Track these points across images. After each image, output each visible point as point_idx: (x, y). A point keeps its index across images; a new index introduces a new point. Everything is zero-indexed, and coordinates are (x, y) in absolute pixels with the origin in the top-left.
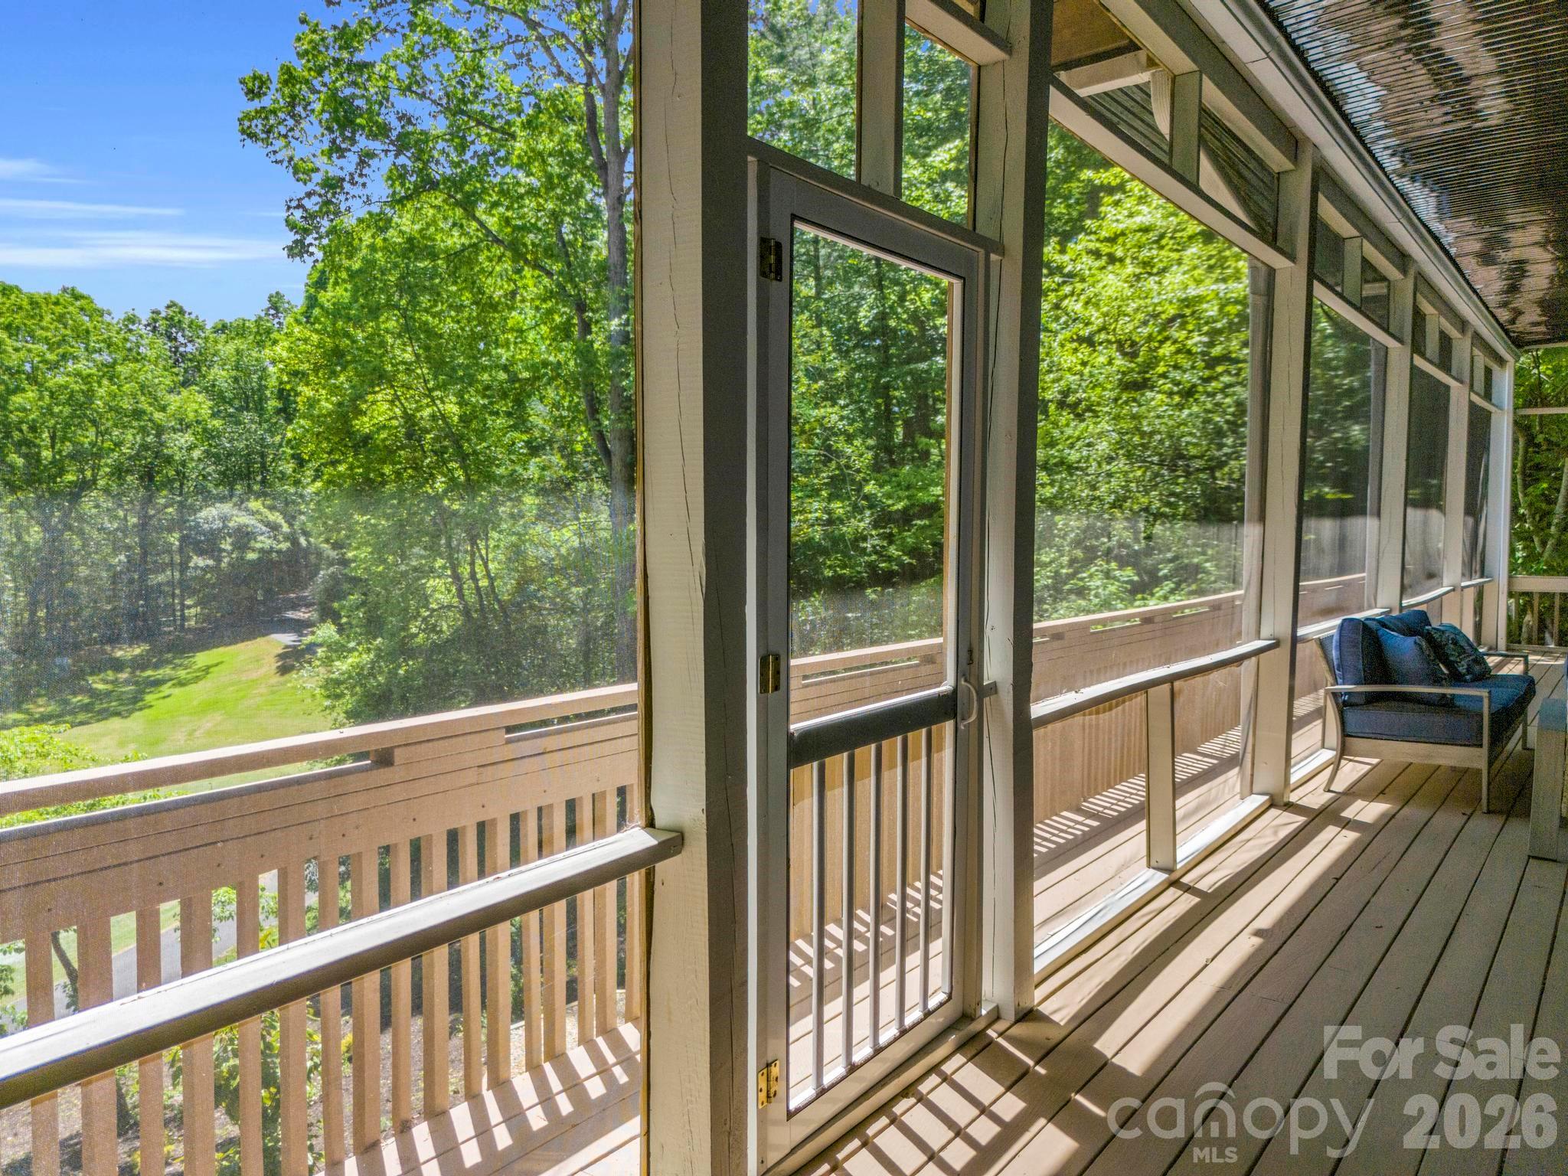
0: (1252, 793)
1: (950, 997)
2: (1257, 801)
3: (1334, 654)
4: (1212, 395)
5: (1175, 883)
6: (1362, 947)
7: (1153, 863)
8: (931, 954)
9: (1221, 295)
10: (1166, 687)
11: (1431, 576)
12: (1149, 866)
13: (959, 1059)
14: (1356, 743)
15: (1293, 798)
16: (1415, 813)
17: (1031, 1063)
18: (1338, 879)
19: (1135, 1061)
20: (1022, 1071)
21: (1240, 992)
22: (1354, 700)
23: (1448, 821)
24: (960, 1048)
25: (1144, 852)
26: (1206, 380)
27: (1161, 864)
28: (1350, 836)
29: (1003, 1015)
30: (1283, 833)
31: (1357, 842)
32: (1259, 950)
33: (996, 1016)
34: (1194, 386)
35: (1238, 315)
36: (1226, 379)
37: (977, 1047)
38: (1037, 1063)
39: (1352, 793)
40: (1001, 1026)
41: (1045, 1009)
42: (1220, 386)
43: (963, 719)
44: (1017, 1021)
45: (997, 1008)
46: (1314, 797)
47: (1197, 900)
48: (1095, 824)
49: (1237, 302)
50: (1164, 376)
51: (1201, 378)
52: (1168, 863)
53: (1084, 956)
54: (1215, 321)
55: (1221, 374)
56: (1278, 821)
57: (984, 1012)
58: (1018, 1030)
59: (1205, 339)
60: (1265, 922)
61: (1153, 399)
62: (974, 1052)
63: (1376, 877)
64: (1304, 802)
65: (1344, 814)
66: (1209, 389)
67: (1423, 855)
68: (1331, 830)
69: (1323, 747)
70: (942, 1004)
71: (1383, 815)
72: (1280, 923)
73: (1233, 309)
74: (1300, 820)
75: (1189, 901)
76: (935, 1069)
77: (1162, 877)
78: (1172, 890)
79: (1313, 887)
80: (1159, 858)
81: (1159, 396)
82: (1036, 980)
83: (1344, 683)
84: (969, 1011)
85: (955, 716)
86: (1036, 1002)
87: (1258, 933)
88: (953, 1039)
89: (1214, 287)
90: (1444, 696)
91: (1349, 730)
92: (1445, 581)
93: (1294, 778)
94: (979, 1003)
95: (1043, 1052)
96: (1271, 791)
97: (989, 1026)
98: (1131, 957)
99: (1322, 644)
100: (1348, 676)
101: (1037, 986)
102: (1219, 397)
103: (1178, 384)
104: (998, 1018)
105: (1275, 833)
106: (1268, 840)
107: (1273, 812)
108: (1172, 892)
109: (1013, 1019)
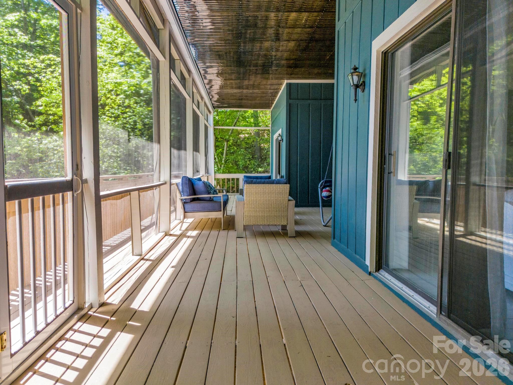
0: (159, 232)
1: (73, 302)
2: (162, 234)
3: (180, 188)
4: (126, 118)
5: (143, 259)
6: (203, 264)
7: (134, 254)
8: (58, 294)
9: (129, 82)
10: (137, 192)
11: (198, 171)
12: (133, 255)
13: (79, 324)
14: (188, 214)
15: (171, 233)
16: (205, 232)
17: (109, 318)
18: (191, 250)
19: (146, 307)
20: (106, 321)
21: (173, 282)
22: (187, 201)
23: (214, 233)
24: (79, 320)
25: (131, 251)
26: (123, 113)
27: (137, 254)
28: (190, 240)
29: (93, 306)
30: (172, 242)
31: (193, 241)
32: (174, 271)
33: (91, 307)
34: (119, 115)
35: (134, 90)
36: (129, 114)
37: (85, 318)
38: (111, 317)
39: (187, 230)
40: (94, 310)
41: (109, 301)
42: (128, 116)
43: (75, 192)
44: (99, 307)
45: (91, 304)
46: (177, 232)
47: (151, 262)
48: (109, 248)
49: (134, 86)
50: (108, 110)
51: (121, 113)
52: (140, 253)
53: (118, 284)
54: (127, 91)
55: (128, 112)
56: (169, 239)
57: (87, 306)
58: (101, 309)
59: (124, 97)
60: (174, 264)
61: (105, 118)
62: (85, 320)
63: (201, 248)
64: (175, 233)
65: (187, 235)
66: (124, 116)
67: (211, 241)
68: (185, 239)
69: (176, 219)
70: (71, 305)
71: (197, 234)
72: (178, 263)
73: (133, 88)
74: (175, 238)
75: (148, 263)
76: (70, 329)
77: (138, 257)
78: (142, 261)
79: (184, 253)
80: (136, 251)
81: (107, 117)
82: (105, 291)
83: (184, 196)
84: (81, 306)
85: (72, 190)
86: (105, 300)
87: (173, 267)
88: (76, 317)
89: (126, 80)
90: (211, 197)
91: (186, 210)
92: (201, 174)
93: (172, 227)
94: (85, 303)
95: (112, 314)
96: (165, 231)
97: (89, 311)
98: (135, 281)
99: (177, 185)
100: (185, 194)
101: (105, 294)
102: (128, 119)
103: (113, 114)
104: (92, 308)
105: (169, 242)
106: (168, 244)
107: (167, 237)
108: (142, 262)
109: (98, 306)
